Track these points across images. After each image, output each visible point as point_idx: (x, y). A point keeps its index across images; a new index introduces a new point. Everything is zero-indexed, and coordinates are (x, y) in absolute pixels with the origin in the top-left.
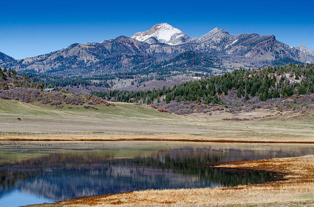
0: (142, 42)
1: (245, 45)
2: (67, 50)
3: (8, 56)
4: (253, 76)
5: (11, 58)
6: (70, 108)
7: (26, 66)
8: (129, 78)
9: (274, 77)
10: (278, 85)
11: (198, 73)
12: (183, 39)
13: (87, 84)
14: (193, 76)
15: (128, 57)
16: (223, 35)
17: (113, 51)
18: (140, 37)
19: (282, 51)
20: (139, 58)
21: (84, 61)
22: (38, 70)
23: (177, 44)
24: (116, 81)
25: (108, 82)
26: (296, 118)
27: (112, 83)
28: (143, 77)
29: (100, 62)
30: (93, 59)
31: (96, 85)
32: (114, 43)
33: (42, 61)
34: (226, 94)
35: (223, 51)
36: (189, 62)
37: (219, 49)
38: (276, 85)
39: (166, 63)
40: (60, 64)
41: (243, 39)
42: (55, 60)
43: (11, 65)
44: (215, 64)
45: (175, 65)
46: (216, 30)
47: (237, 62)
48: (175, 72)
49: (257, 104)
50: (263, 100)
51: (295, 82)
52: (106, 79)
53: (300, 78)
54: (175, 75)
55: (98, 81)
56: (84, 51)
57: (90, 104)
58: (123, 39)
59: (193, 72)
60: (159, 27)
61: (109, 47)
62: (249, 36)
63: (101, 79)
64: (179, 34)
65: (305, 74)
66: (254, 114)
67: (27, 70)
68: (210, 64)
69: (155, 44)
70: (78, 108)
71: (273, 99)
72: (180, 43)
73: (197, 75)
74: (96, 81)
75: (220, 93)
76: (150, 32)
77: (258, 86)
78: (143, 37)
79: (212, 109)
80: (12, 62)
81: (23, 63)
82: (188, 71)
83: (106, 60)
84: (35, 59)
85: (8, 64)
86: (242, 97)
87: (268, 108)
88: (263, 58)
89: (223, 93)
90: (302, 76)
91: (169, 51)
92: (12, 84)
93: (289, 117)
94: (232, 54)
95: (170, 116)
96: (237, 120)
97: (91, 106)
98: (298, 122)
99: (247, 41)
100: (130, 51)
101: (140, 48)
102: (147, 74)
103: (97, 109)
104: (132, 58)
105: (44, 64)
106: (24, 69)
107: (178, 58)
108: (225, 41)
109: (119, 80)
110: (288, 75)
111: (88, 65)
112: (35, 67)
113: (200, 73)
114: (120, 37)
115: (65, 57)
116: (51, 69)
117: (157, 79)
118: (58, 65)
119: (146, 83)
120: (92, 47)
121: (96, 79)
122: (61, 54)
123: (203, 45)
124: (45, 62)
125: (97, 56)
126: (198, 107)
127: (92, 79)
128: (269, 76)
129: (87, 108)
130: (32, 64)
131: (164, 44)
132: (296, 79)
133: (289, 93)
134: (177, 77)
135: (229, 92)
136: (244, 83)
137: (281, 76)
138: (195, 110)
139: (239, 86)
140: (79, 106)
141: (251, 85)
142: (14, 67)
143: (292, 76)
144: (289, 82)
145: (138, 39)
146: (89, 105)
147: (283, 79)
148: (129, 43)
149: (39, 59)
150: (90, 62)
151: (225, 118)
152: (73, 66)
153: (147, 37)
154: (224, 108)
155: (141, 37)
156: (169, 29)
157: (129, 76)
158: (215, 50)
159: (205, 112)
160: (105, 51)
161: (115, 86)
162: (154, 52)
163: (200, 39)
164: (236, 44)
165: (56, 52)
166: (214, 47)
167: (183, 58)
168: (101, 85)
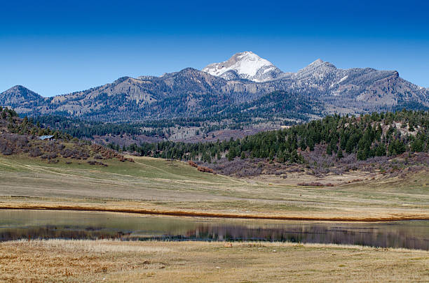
0: (216, 78)
1: (356, 83)
2: (113, 85)
3: (32, 93)
4: (351, 125)
5: (36, 95)
6: (68, 163)
7: (56, 106)
8: (193, 125)
9: (380, 127)
10: (384, 138)
11: (289, 120)
12: (273, 74)
13: (134, 133)
14: (281, 124)
15: (195, 97)
16: (328, 70)
17: (175, 88)
18: (214, 70)
19: (408, 93)
20: (211, 99)
21: (135, 101)
22: (72, 113)
23: (265, 80)
24: (175, 129)
25: (165, 130)
26: (391, 184)
27: (169, 132)
28: (212, 124)
29: (157, 104)
30: (148, 99)
31: (148, 134)
32: (178, 77)
33: (77, 99)
34: (312, 149)
35: (327, 92)
36: (278, 106)
37: (321, 89)
38: (382, 138)
39: (247, 106)
40: (102, 104)
41: (355, 76)
42: (95, 99)
43: (36, 105)
44: (314, 108)
45: (260, 109)
46: (318, 62)
47: (344, 107)
48: (257, 119)
49: (353, 165)
50: (361, 159)
51: (407, 134)
52: (162, 127)
53: (415, 129)
54: (257, 123)
55: (150, 129)
56: (136, 87)
57: (97, 158)
58: (189, 72)
59: (282, 119)
60: (241, 57)
61: (170, 83)
62: (364, 72)
63: (156, 126)
64: (268, 67)
65: (423, 123)
66: (346, 177)
67: (57, 112)
68: (307, 109)
69: (235, 80)
70: (79, 164)
71: (376, 158)
72: (269, 79)
73: (287, 123)
74: (147, 129)
75: (304, 147)
76: (229, 63)
77: (357, 140)
78: (218, 71)
79: (288, 169)
80: (38, 101)
81: (53, 101)
82: (275, 118)
83: (165, 100)
84: (69, 97)
85: (31, 104)
86: (334, 154)
87: (367, 170)
88: (381, 102)
89: (308, 148)
90: (419, 127)
91: (253, 90)
92: (6, 129)
93: (383, 182)
94: (338, 95)
95: (213, 178)
96: (318, 185)
97: (99, 161)
98: (393, 189)
99: (360, 78)
100: (200, 89)
101: (213, 85)
102: (219, 121)
103: (106, 165)
104: (202, 98)
105: (81, 105)
106: (54, 111)
107: (263, 100)
108: (329, 77)
109: (179, 128)
110: (398, 125)
111: (142, 106)
112: (69, 108)
113: (292, 120)
114: (187, 69)
115: (109, 95)
116: (90, 112)
117: (232, 128)
118: (100, 106)
119: (216, 133)
120: (148, 82)
121: (147, 126)
122: (105, 92)
123: (299, 83)
124: (82, 101)
125: (154, 95)
126: (269, 167)
127: (143, 126)
128: (373, 126)
129: (92, 163)
130: (65, 103)
131: (246, 80)
132: (410, 130)
133: (399, 150)
134: (258, 126)
135: (316, 147)
136: (338, 135)
137: (389, 126)
138: (264, 171)
139: (330, 138)
140: (82, 161)
141: (347, 138)
142: (39, 107)
143: (404, 126)
144: (400, 134)
145: (212, 72)
146: (95, 160)
147: (391, 130)
148: (198, 78)
149: (74, 97)
150: (144, 102)
151: (302, 182)
152: (121, 108)
153: (225, 69)
154: (305, 169)
155: (216, 71)
156: (254, 60)
157: (194, 122)
158: (316, 90)
159: (278, 174)
160: (165, 88)
161: (174, 136)
162: (232, 91)
163: (296, 74)
164: (344, 82)
165: (98, 88)
166: (315, 86)
167: (271, 100)
168: (153, 134)
